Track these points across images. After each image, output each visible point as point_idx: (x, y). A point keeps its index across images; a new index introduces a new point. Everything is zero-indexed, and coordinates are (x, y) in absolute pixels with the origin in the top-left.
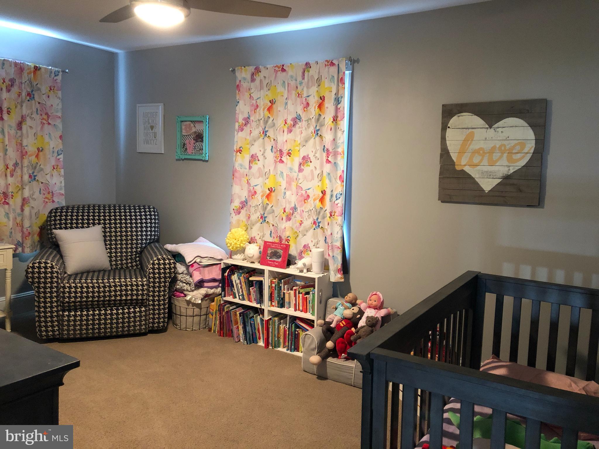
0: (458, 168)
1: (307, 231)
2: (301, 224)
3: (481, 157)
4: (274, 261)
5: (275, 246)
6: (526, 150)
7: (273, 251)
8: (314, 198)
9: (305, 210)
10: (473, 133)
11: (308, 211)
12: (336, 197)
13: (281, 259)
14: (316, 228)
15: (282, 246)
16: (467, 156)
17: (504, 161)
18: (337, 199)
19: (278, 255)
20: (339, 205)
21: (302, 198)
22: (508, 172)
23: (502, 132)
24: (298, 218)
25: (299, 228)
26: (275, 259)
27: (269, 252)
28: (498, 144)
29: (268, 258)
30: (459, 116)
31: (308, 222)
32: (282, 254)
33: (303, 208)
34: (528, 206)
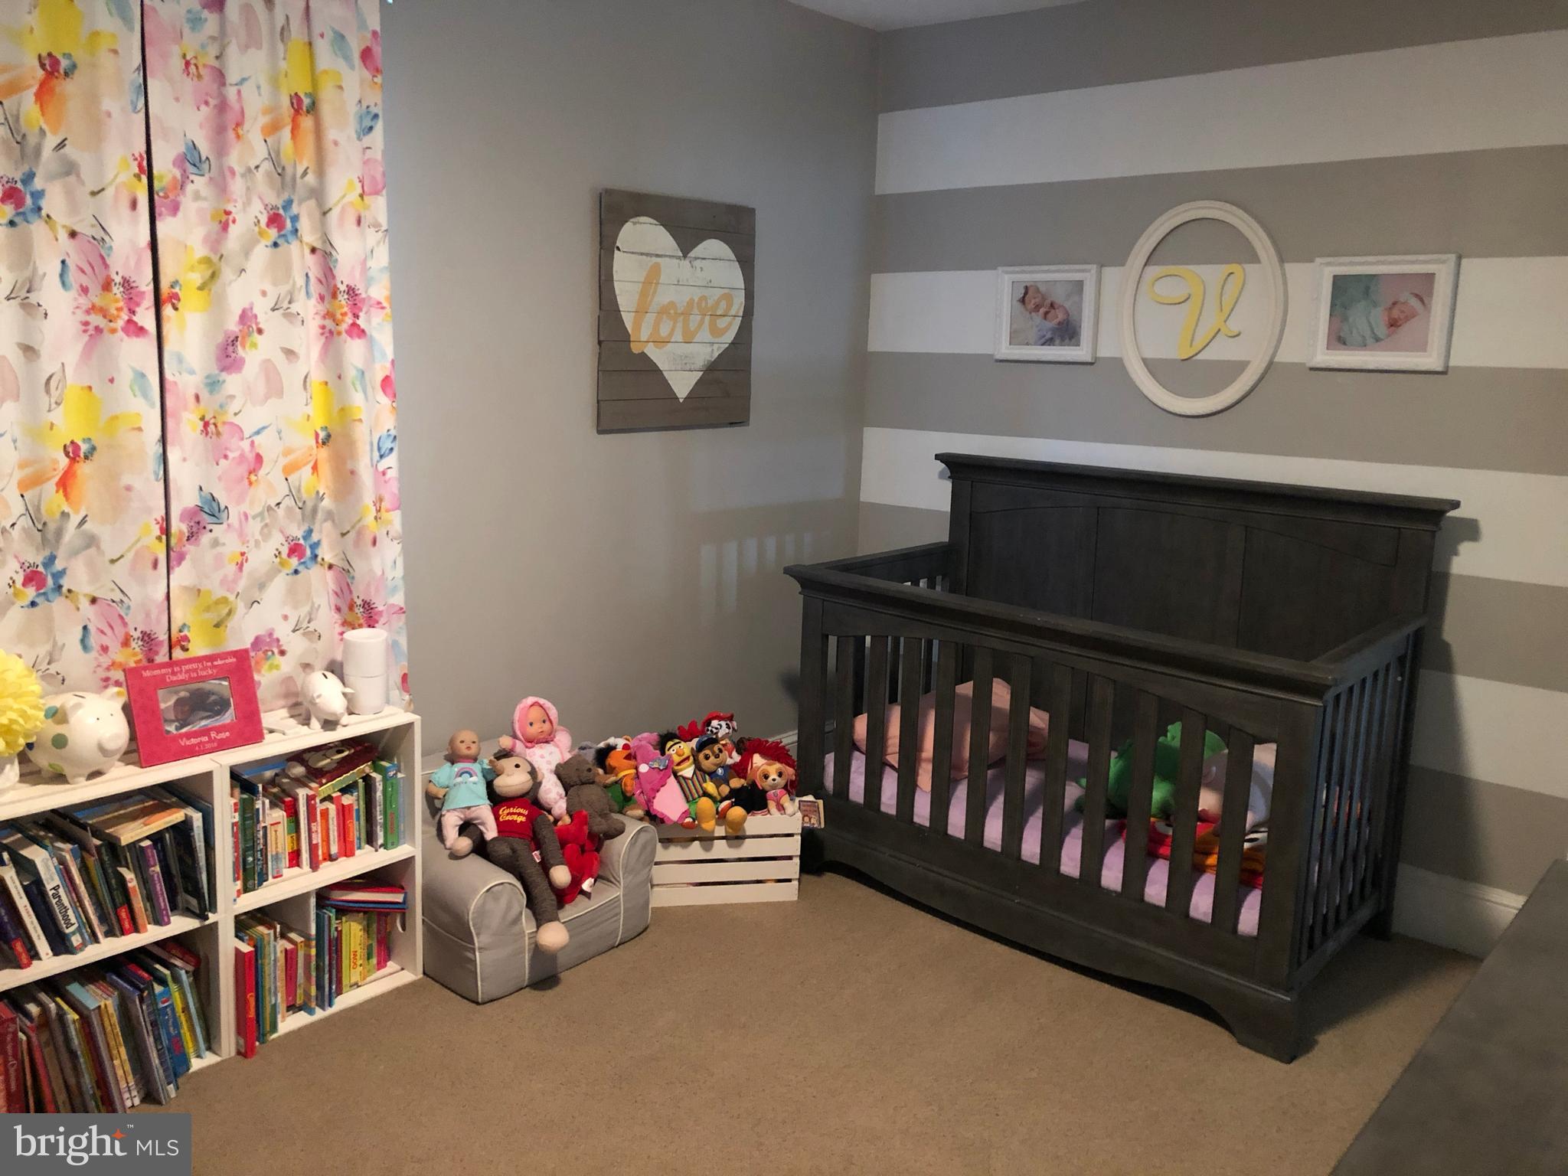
0: (635, 348)
1: (262, 586)
2: (240, 566)
3: (672, 323)
4: (205, 732)
5: (187, 671)
6: (733, 312)
7: (183, 694)
8: (283, 461)
9: (251, 513)
10: (657, 267)
11: (261, 514)
12: (379, 449)
13: (231, 711)
14: (300, 568)
15: (219, 662)
16: (650, 318)
17: (705, 335)
18: (381, 457)
19: (215, 703)
20: (390, 474)
21: (243, 470)
22: (712, 357)
23: (702, 269)
24: (231, 545)
25: (235, 581)
26: (203, 723)
27: (166, 702)
28: (697, 293)
29: (171, 728)
30: (635, 223)
31: (264, 554)
32: (227, 693)
33: (245, 507)
34: (732, 424)
